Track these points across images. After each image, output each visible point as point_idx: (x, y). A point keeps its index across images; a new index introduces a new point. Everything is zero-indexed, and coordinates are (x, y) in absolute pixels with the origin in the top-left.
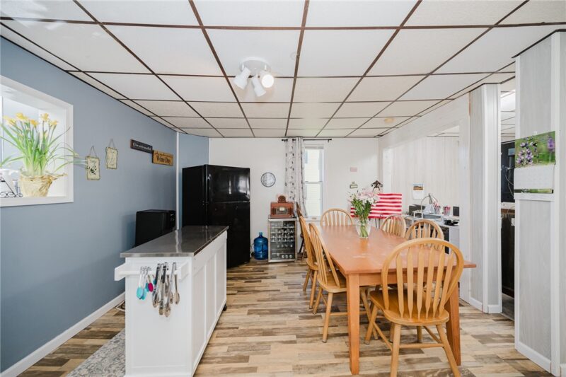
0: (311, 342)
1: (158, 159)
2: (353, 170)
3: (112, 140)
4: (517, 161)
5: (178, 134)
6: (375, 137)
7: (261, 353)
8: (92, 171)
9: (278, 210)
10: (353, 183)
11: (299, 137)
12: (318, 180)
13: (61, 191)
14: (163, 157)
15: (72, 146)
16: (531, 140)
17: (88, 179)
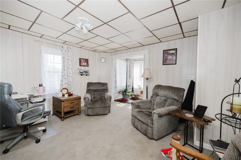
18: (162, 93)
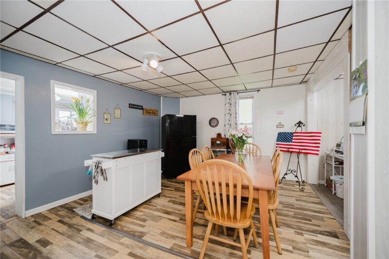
1: (147, 112)
2: (280, 113)
3: (118, 104)
5: (162, 98)
6: (300, 83)
8: (106, 119)
9: (216, 142)
10: (280, 123)
11: (233, 91)
12: (251, 122)
13: (91, 129)
14: (150, 111)
15: (96, 110)
17: (104, 123)
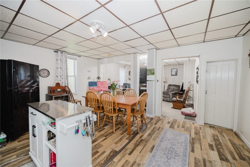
0: (111, 136)
2: (89, 71)
4: (147, 74)
6: (97, 59)
7: (100, 148)
9: (57, 90)
10: (89, 77)
11: (65, 52)
12: (73, 75)
16: (150, 70)
18: (172, 87)
